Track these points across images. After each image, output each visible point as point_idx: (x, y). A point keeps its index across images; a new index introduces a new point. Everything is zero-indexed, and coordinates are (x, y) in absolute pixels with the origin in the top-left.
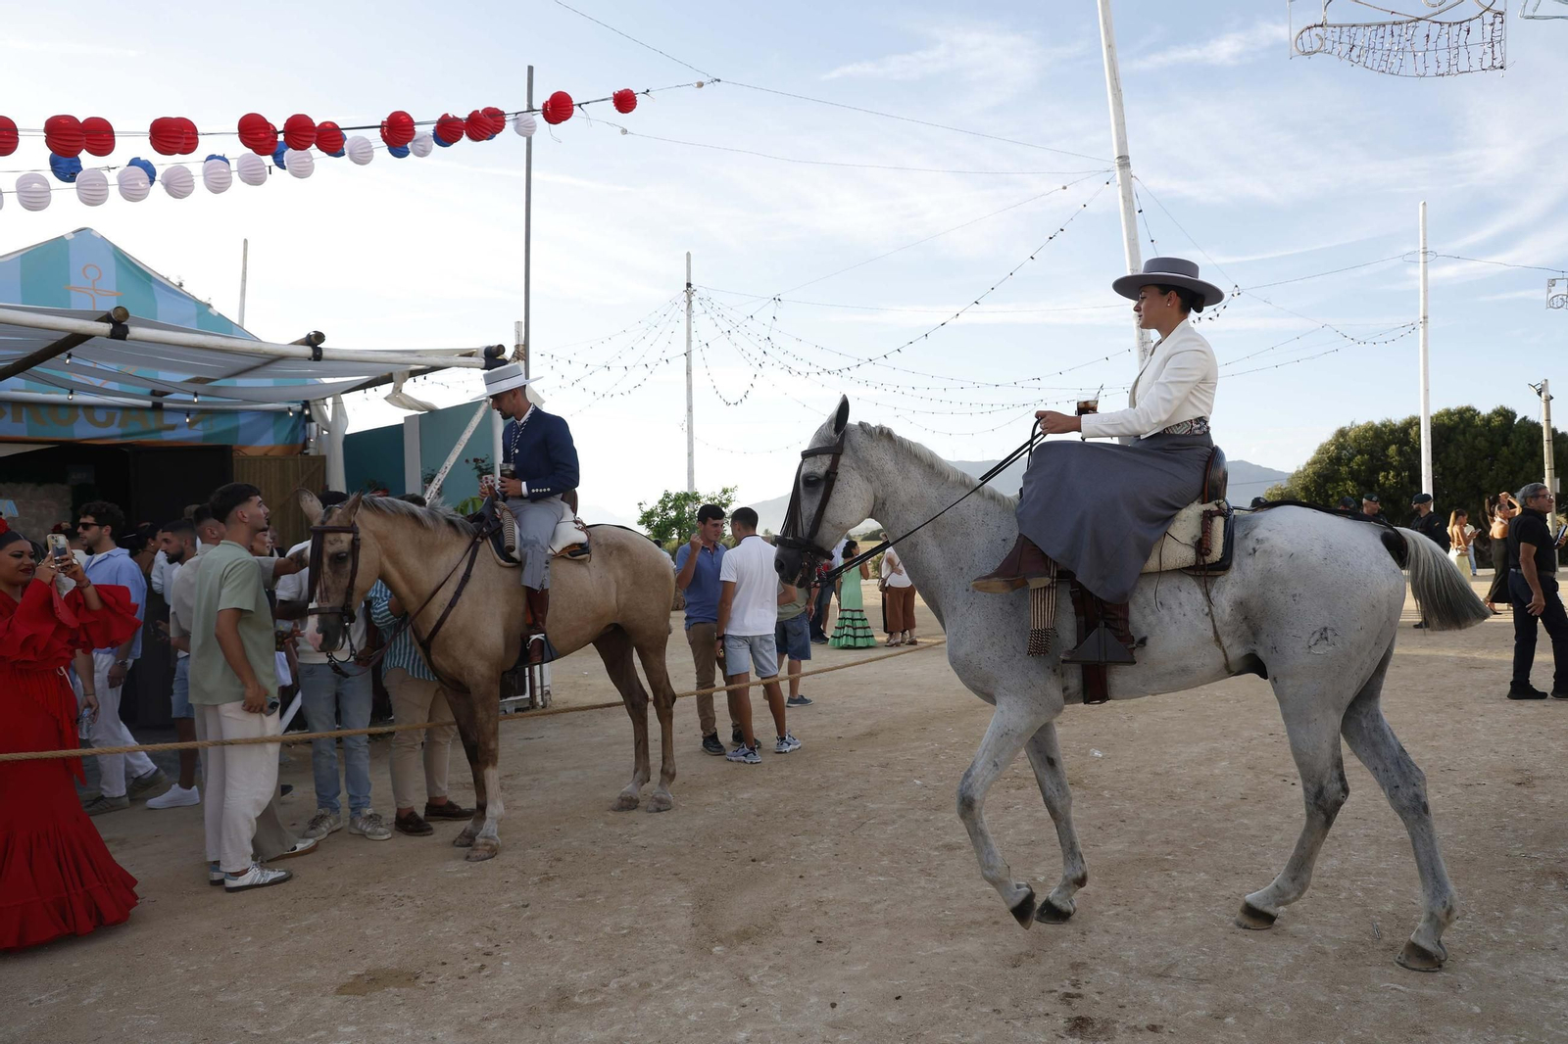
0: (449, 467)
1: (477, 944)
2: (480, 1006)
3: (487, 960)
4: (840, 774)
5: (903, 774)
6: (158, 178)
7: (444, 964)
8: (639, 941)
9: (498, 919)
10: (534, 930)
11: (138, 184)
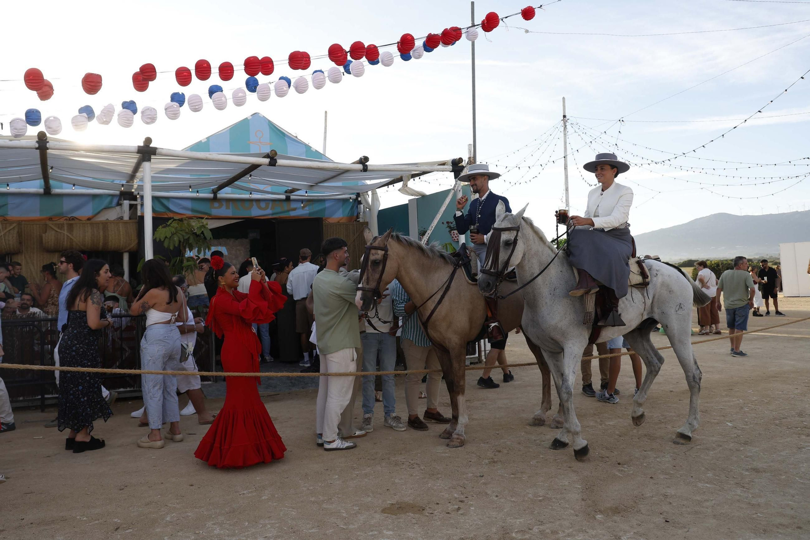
0: (434, 227)
1: (455, 495)
2: (458, 531)
3: (461, 505)
4: (674, 414)
5: (718, 418)
6: (292, 84)
7: (438, 504)
8: (550, 505)
9: (466, 482)
10: (487, 491)
11: (283, 89)
